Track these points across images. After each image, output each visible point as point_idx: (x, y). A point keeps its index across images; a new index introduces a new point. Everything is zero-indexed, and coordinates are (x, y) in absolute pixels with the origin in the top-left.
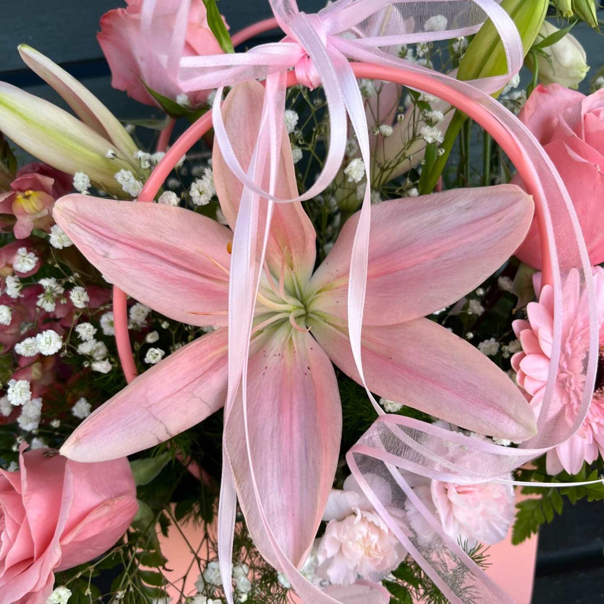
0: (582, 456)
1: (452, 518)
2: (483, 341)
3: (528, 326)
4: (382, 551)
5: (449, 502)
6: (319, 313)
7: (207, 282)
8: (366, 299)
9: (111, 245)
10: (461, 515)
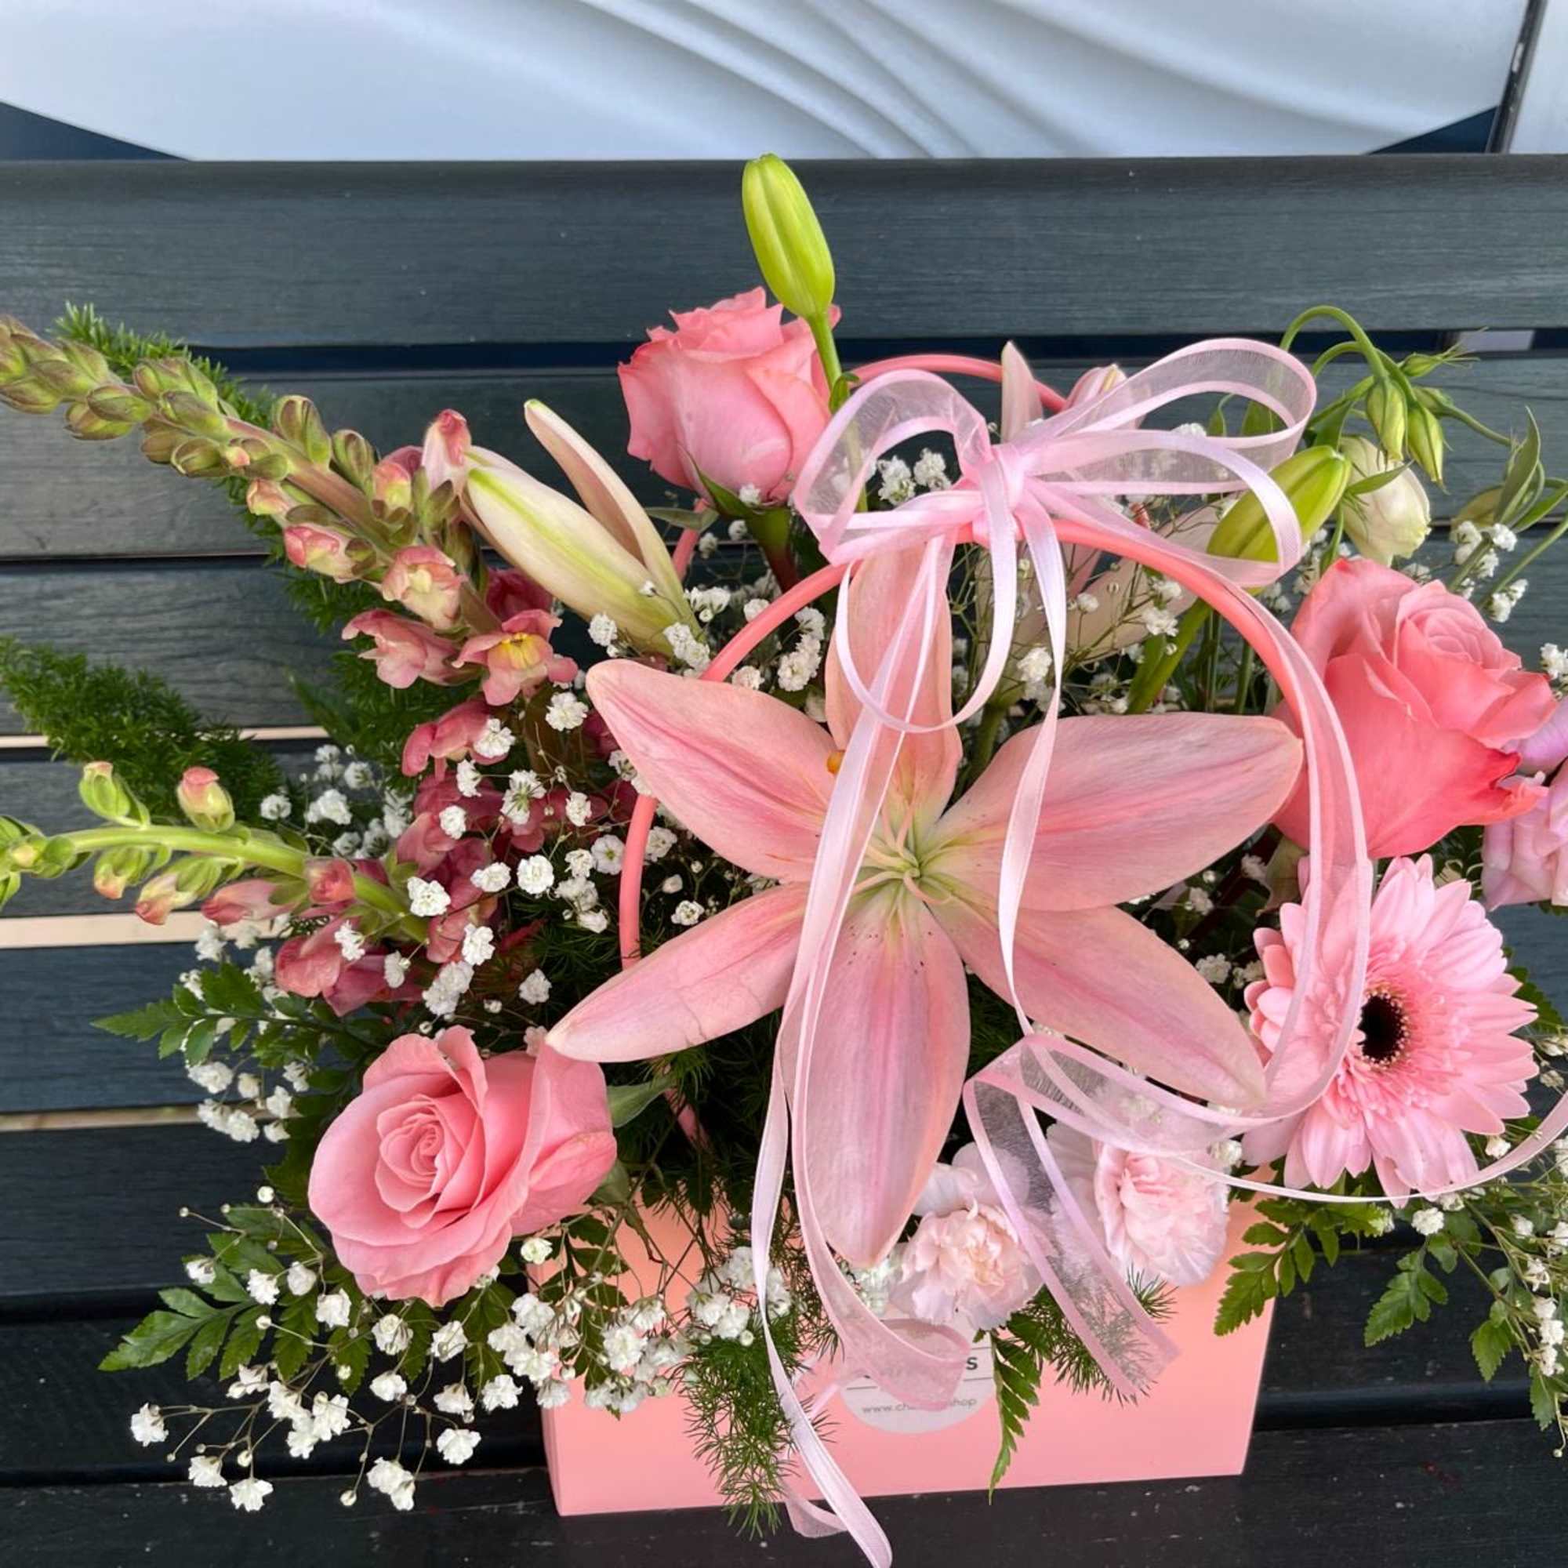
0: (1343, 1161)
1: (1123, 1231)
2: (1204, 957)
3: (1280, 940)
4: (1005, 1271)
5: (1122, 1206)
6: (944, 879)
7: (777, 807)
8: (1030, 867)
9: (655, 738)
10: (1138, 1230)
